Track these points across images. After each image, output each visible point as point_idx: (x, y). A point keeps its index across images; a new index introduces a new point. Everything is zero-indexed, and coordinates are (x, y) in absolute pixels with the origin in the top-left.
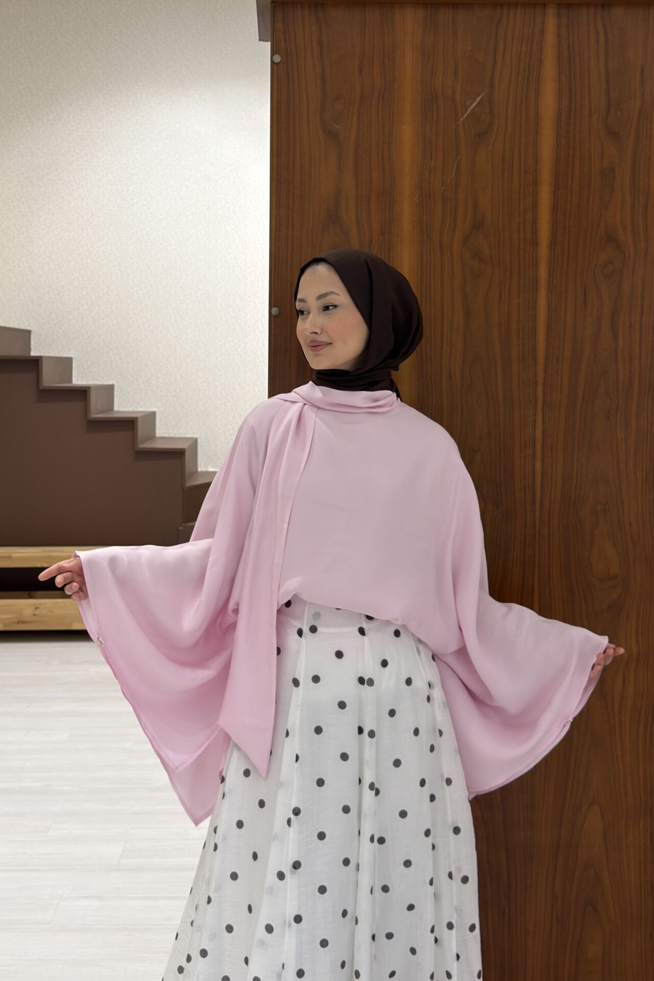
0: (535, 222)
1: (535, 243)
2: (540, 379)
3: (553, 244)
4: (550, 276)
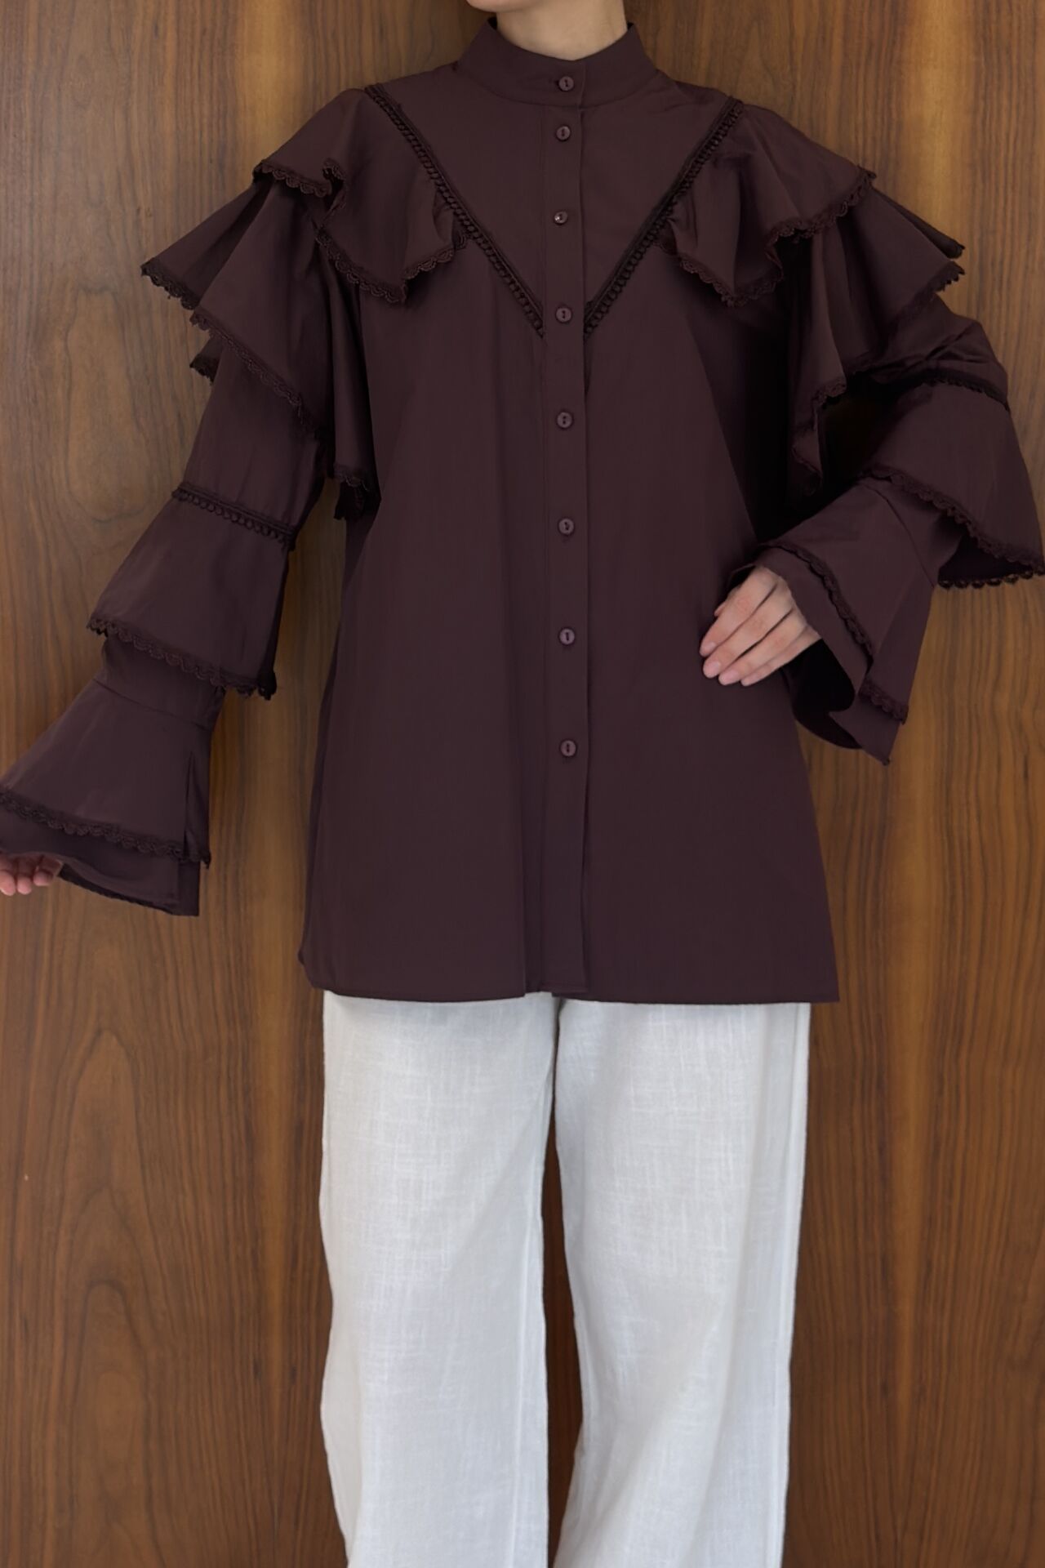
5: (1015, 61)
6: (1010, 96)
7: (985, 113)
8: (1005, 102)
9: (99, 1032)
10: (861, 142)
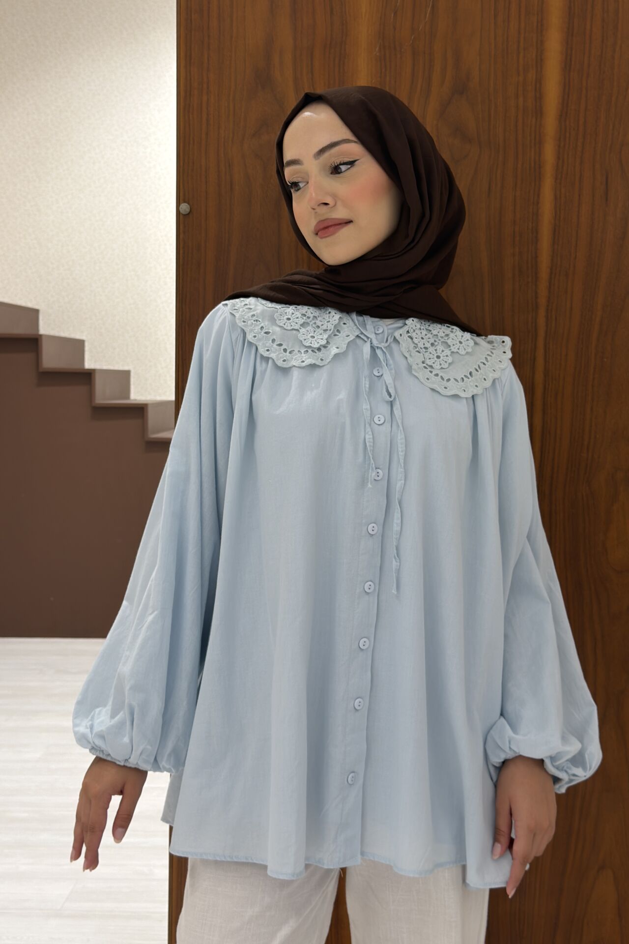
0: (539, 82)
1: (539, 112)
2: (542, 301)
3: (563, 115)
4: (559, 158)
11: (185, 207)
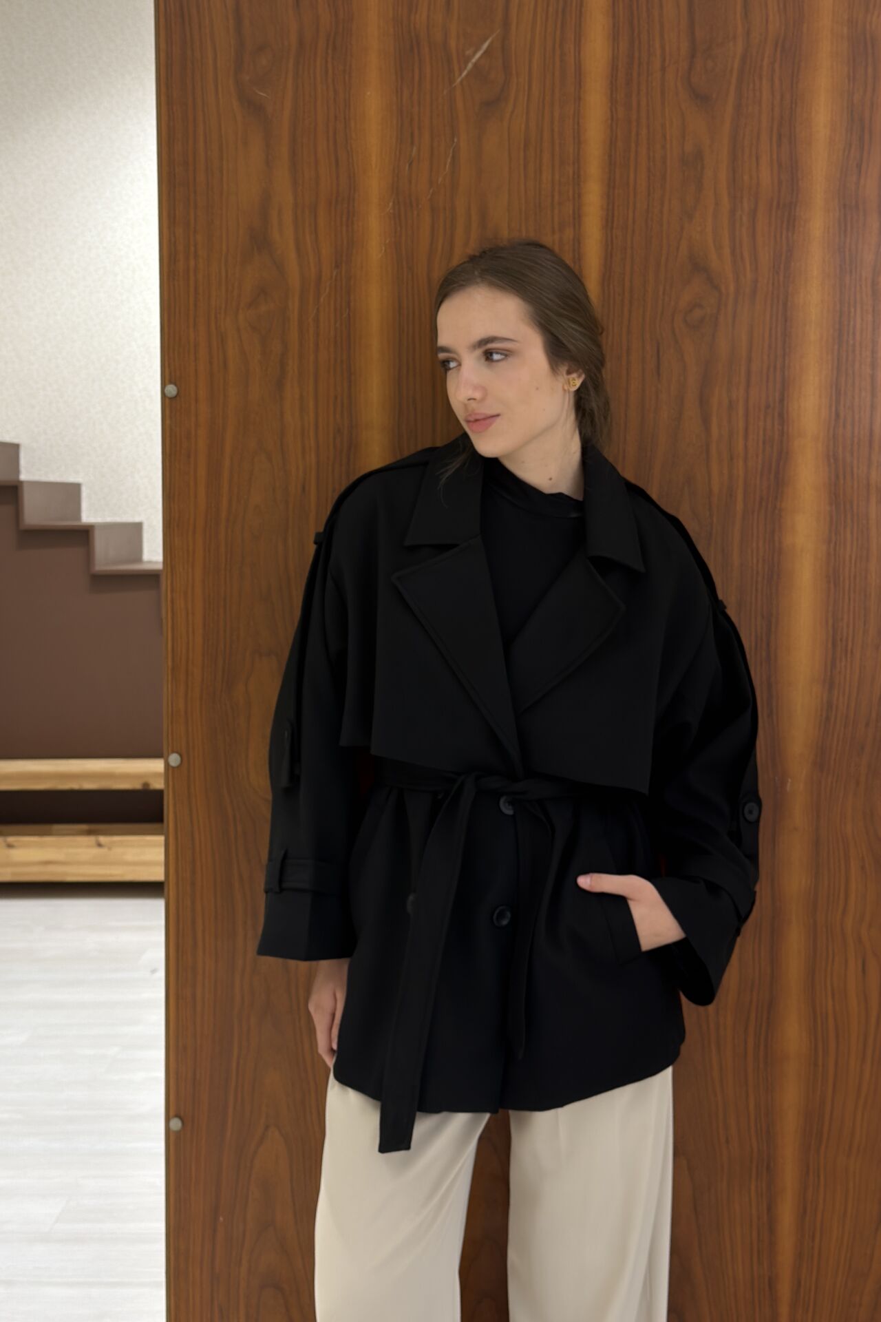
5: (855, 507)
6: (852, 533)
7: (836, 543)
8: (849, 535)
9: (267, 1128)
10: (755, 561)
11: (172, 390)
